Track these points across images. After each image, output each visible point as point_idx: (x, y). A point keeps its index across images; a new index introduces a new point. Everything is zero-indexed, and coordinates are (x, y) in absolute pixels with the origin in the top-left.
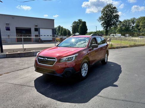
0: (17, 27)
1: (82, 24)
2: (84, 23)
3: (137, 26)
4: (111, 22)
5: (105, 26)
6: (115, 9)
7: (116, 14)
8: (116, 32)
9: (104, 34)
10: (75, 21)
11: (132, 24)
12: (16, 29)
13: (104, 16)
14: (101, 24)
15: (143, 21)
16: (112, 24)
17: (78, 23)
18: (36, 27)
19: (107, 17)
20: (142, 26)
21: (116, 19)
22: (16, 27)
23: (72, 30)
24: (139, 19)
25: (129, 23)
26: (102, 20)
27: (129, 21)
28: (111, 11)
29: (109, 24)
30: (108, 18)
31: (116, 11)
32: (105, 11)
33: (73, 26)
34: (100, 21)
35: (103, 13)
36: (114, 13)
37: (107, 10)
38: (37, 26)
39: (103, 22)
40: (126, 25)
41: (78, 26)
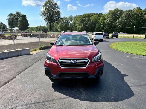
1: (21, 17)
2: (24, 17)
3: (75, 24)
4: (54, 19)
5: (48, 21)
6: (57, 6)
7: (57, 10)
8: (58, 28)
9: (48, 29)
10: (11, 13)
11: (70, 21)
13: (46, 11)
14: (44, 20)
15: (78, 19)
16: (55, 20)
17: (15, 16)
19: (49, 12)
20: (78, 23)
21: (57, 16)
23: (9, 24)
24: (75, 17)
25: (68, 20)
26: (44, 15)
27: (67, 18)
28: (53, 7)
29: (52, 20)
30: (50, 14)
31: (57, 8)
32: (47, 6)
33: (9, 18)
34: (42, 16)
35: (45, 8)
36: (55, 9)
37: (49, 5)
39: (46, 17)
40: (66, 22)
41: (17, 19)
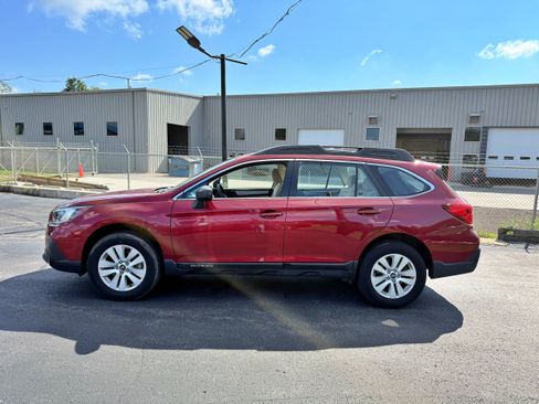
0: (402, 127)
12: (398, 135)
18: (473, 126)
22: (398, 129)
38: (475, 119)
